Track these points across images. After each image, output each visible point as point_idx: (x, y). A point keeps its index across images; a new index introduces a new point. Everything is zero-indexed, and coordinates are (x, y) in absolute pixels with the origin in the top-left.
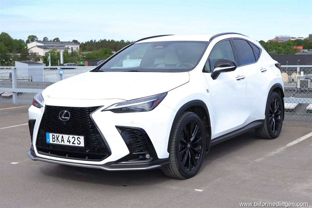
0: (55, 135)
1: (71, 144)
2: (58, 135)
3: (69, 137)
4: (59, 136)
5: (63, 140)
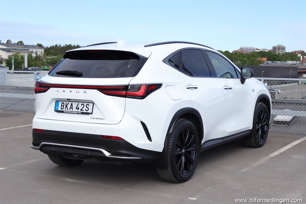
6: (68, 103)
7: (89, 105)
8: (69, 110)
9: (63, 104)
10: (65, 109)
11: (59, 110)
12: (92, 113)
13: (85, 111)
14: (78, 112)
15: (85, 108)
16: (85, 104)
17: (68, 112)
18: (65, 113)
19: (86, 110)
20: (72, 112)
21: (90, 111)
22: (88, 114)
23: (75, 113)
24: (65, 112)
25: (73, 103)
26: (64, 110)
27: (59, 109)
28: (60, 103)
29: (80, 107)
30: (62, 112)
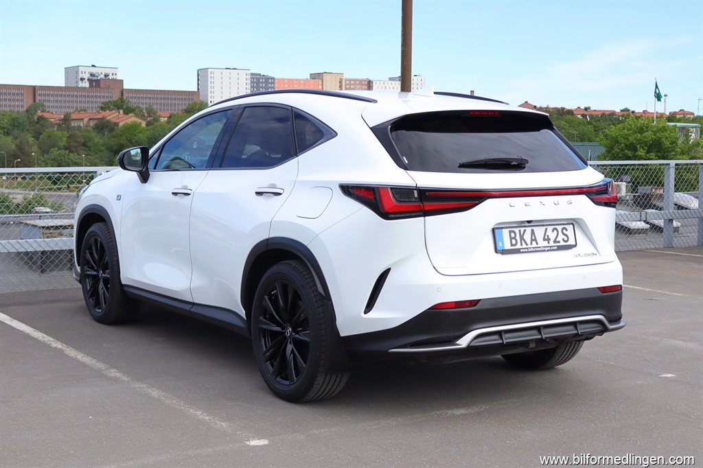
6: (525, 231)
7: (567, 230)
8: (529, 246)
9: (513, 235)
10: (522, 245)
11: (506, 248)
12: (575, 246)
13: (562, 243)
14: (551, 247)
15: (561, 237)
16: (560, 228)
17: (529, 250)
18: (523, 252)
19: (563, 239)
20: (539, 249)
21: (572, 242)
22: (570, 247)
23: (544, 251)
24: (524, 250)
25: (534, 228)
26: (518, 246)
27: (507, 246)
28: (506, 232)
29: (552, 236)
30: (517, 251)
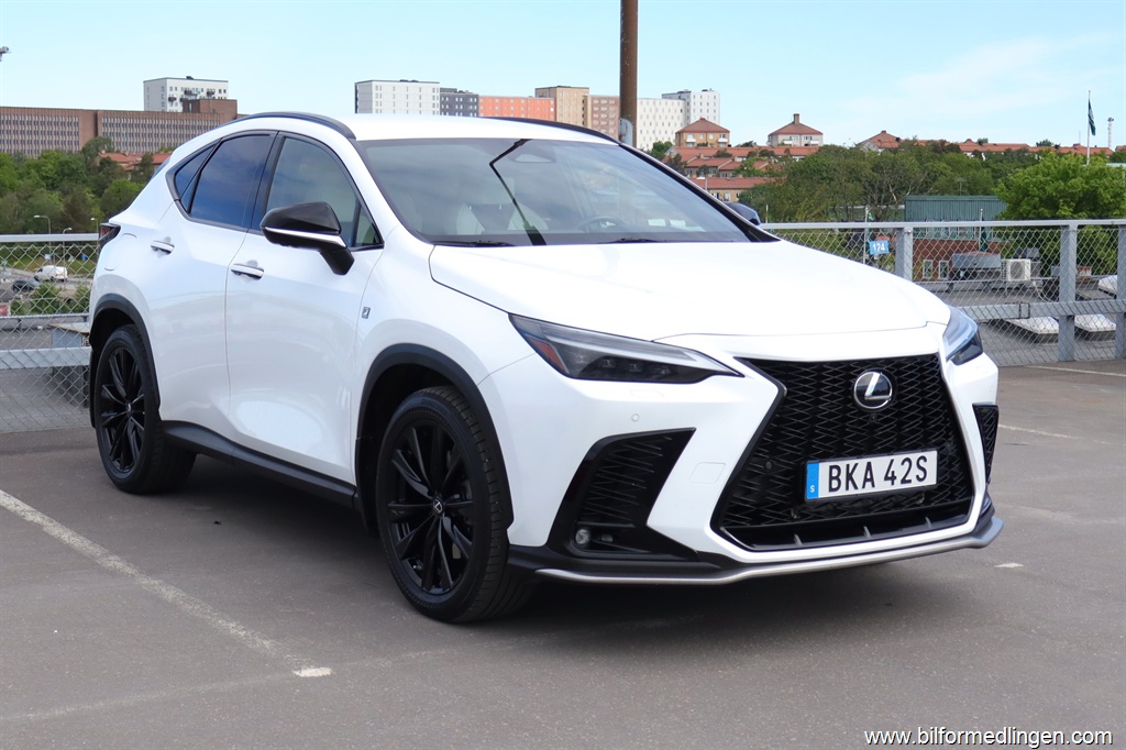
0: (842, 464)
1: (898, 486)
2: (852, 462)
3: (892, 461)
4: (856, 465)
5: (869, 477)
